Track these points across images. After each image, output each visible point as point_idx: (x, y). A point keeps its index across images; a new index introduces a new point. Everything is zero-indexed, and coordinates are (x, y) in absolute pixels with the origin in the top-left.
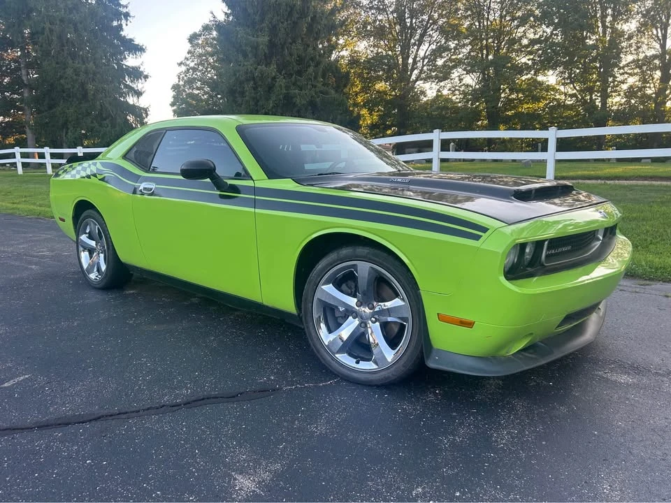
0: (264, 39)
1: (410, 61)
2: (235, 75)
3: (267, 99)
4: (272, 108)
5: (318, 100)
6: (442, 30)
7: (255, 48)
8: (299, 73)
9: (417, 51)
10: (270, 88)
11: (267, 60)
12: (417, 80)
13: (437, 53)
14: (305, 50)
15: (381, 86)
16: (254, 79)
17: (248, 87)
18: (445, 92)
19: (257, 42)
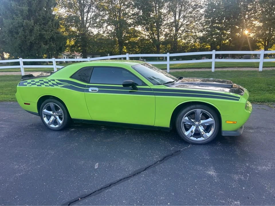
0: (25, 8)
1: (85, 19)
2: (12, 24)
3: (31, 36)
4: (34, 40)
5: (55, 36)
6: (97, 7)
7: (22, 11)
8: (44, 24)
9: (88, 15)
10: (31, 31)
11: (28, 17)
12: (88, 27)
13: (96, 16)
14: (46, 14)
15: (73, 29)
16: (22, 26)
17: (20, 30)
18: (101, 32)
19: (22, 9)
